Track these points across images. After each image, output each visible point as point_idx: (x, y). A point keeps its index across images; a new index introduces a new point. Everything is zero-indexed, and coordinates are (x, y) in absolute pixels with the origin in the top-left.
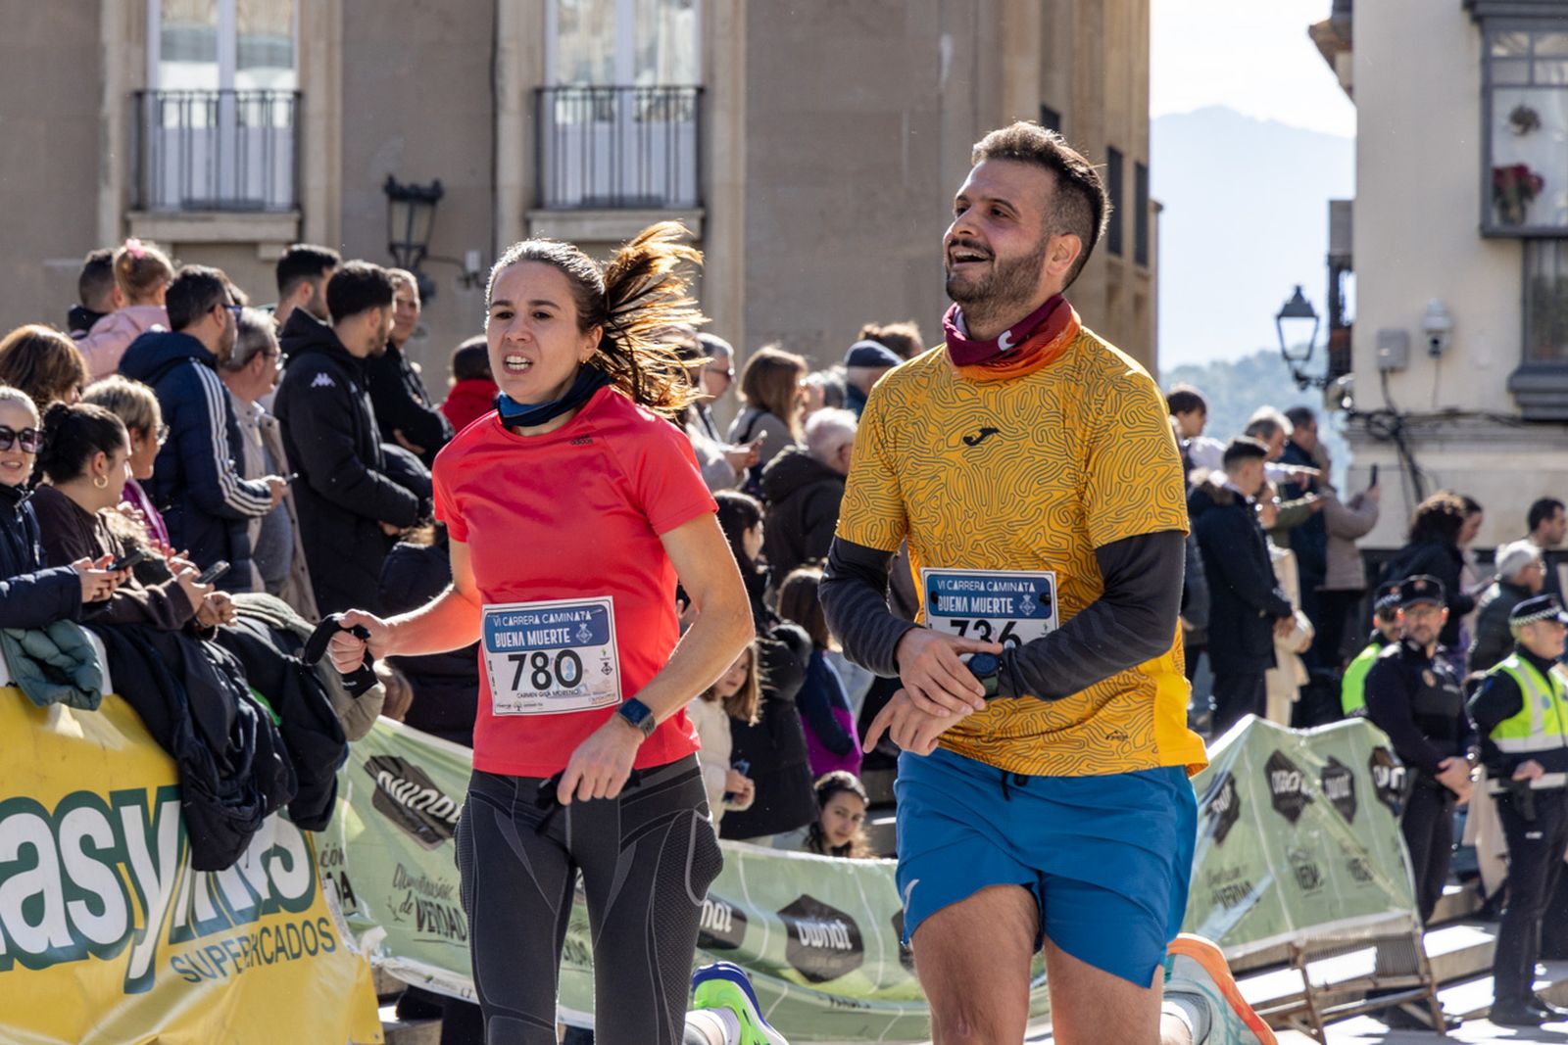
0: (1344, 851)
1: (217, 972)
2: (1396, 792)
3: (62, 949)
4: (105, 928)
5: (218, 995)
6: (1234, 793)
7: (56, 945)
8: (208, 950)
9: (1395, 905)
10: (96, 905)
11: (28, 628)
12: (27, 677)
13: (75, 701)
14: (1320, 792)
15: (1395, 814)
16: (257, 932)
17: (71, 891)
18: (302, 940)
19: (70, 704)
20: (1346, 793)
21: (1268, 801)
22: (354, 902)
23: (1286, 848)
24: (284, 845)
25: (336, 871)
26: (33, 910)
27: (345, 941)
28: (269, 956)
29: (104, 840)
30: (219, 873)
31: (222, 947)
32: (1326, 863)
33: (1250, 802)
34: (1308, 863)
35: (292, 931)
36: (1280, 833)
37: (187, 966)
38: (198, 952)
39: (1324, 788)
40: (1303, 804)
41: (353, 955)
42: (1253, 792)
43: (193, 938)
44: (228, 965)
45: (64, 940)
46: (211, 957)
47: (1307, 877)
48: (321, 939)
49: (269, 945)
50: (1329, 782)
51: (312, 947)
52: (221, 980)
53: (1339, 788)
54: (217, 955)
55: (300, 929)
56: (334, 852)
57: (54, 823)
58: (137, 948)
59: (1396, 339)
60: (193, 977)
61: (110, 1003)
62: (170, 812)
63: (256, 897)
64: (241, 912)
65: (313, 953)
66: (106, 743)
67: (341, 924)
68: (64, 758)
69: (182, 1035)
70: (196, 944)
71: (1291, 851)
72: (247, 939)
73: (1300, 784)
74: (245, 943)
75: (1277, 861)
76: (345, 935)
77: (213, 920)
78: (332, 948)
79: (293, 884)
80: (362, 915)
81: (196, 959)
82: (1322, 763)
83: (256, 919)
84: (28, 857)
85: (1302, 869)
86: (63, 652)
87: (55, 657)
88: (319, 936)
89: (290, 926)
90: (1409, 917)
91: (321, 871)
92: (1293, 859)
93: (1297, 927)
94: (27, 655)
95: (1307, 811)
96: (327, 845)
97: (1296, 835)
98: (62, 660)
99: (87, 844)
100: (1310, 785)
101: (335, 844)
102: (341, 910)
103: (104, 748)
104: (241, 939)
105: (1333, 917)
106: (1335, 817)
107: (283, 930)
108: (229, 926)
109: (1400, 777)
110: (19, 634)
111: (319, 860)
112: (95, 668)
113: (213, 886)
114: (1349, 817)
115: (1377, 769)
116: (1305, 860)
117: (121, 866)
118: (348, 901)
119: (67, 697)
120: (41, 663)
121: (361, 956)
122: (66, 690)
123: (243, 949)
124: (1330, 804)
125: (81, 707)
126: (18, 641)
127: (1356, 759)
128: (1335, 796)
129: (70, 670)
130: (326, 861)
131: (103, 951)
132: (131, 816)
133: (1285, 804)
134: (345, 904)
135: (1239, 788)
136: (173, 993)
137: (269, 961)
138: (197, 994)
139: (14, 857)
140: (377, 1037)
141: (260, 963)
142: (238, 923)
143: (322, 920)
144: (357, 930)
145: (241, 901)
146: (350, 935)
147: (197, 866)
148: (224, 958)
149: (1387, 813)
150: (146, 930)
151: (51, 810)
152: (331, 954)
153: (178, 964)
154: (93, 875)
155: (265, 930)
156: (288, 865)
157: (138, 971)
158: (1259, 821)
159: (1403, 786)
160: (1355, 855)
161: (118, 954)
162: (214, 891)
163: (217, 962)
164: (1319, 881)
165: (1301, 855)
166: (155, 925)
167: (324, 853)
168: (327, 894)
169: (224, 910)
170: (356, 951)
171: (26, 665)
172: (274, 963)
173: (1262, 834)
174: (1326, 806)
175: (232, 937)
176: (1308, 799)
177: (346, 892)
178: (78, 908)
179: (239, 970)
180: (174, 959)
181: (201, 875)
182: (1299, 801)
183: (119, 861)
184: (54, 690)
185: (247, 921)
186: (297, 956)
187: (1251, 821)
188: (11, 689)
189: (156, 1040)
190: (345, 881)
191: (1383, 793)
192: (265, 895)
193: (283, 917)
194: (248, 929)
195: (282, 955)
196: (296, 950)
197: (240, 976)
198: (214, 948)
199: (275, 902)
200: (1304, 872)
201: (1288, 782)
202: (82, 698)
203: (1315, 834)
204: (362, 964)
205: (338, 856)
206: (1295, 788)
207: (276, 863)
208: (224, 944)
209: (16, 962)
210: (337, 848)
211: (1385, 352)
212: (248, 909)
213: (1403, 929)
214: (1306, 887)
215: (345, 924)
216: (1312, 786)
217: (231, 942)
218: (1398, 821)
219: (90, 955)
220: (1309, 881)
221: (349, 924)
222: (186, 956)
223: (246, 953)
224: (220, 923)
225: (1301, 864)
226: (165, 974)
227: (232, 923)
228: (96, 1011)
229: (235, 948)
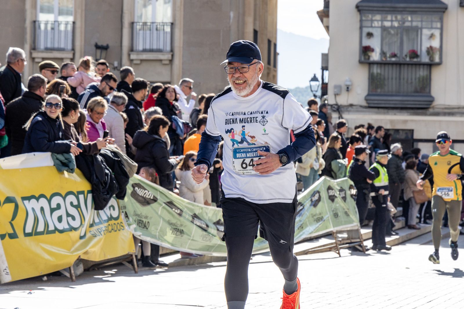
0: (344, 209)
1: (100, 235)
2: (355, 195)
3: (67, 229)
4: (75, 224)
5: (100, 240)
6: (319, 195)
7: (65, 227)
8: (98, 229)
9: (355, 222)
10: (74, 218)
11: (58, 153)
12: (57, 164)
13: (68, 171)
14: (339, 195)
15: (355, 200)
16: (108, 225)
17: (68, 215)
18: (117, 227)
19: (67, 171)
20: (344, 195)
21: (328, 197)
22: (128, 218)
23: (331, 208)
24: (113, 205)
25: (124, 211)
26: (60, 219)
27: (126, 227)
28: (110, 231)
29: (75, 203)
30: (100, 211)
31: (101, 229)
32: (340, 212)
33: (323, 198)
34: (336, 212)
35: (115, 225)
36: (330, 205)
37: (93, 233)
38: (96, 230)
39: (340, 194)
40: (335, 198)
41: (128, 231)
42: (324, 195)
43: (94, 226)
44: (102, 233)
45: (67, 227)
46: (98, 231)
47: (336, 215)
48: (121, 227)
49: (110, 228)
50: (341, 193)
51: (119, 229)
52: (101, 237)
53: (343, 194)
54: (100, 230)
55: (116, 224)
56: (124, 206)
57: (64, 198)
58: (83, 229)
59: (338, 87)
60: (94, 236)
61: (77, 241)
62: (90, 196)
63: (108, 217)
64: (105, 221)
65: (119, 230)
66: (76, 180)
67: (125, 224)
68: (66, 183)
69: (93, 250)
70: (95, 228)
71: (333, 209)
72: (106, 227)
73: (335, 193)
74: (106, 228)
75: (330, 212)
76: (126, 226)
77: (98, 223)
78: (123, 229)
79: (115, 214)
80: (130, 221)
81: (95, 231)
82: (339, 188)
83: (108, 222)
84: (59, 207)
85: (335, 213)
86: (66, 159)
87: (64, 160)
88: (121, 226)
89: (115, 224)
90: (357, 225)
91: (121, 211)
92: (333, 211)
93: (334, 227)
94: (57, 159)
95: (336, 200)
96: (122, 205)
97: (334, 205)
98: (66, 161)
99: (72, 204)
100: (337, 193)
101: (124, 205)
102: (125, 220)
103: (75, 181)
104: (105, 227)
105: (342, 225)
106: (342, 201)
107: (113, 225)
108: (102, 224)
109: (356, 192)
110: (56, 155)
111: (120, 208)
112: (73, 164)
113: (98, 214)
114: (345, 201)
115: (351, 190)
116: (336, 211)
117: (79, 209)
118: (127, 218)
119: (66, 170)
120: (61, 161)
121: (130, 232)
122: (67, 168)
123: (106, 229)
124: (341, 198)
125: (70, 172)
126: (56, 156)
127: (346, 187)
128: (342, 196)
129: (67, 163)
130: (122, 208)
131: (75, 229)
132: (81, 197)
133: (331, 198)
134: (126, 219)
135: (321, 194)
136: (90, 239)
137: (110, 232)
138: (95, 240)
139: (55, 206)
140: (134, 250)
141: (108, 232)
142: (104, 223)
143: (121, 223)
144: (129, 225)
145: (105, 218)
146: (128, 226)
147: (96, 209)
148: (101, 231)
149: (353, 200)
150: (84, 225)
151: (63, 195)
152: (124, 231)
153: (91, 233)
154: (73, 211)
155: (109, 225)
156: (114, 209)
157: (82, 234)
158: (325, 202)
159: (357, 194)
160: (346, 210)
161: (78, 230)
162: (98, 215)
163: (100, 232)
164: (339, 216)
165: (335, 210)
166: (86, 223)
167: (122, 207)
168: (122, 216)
169: (101, 220)
170: (129, 230)
171: (57, 162)
172: (111, 233)
173: (326, 205)
174: (340, 198)
175: (103, 226)
176: (336, 197)
177: (127, 216)
178: (70, 219)
179: (105, 234)
180: (90, 231)
181: (96, 211)
182: (334, 197)
183: (79, 208)
184: (64, 168)
185: (106, 223)
186: (116, 231)
187: (324, 202)
188: (54, 167)
189: (87, 251)
190: (126, 213)
191: (352, 196)
192: (110, 217)
193: (113, 222)
194: (106, 224)
195: (113, 231)
196: (116, 230)
197: (105, 236)
198: (99, 229)
199: (111, 218)
200: (336, 214)
201: (332, 193)
202: (70, 170)
203: (338, 205)
204: (131, 233)
205: (125, 207)
206: (333, 194)
207: (112, 208)
208: (101, 228)
209: (57, 232)
210: (125, 205)
211: (336, 90)
212: (106, 220)
213: (356, 228)
214: (336, 218)
215: (127, 224)
216: (337, 194)
217: (103, 228)
218: (355, 202)
219: (73, 230)
220: (336, 216)
221: (128, 224)
222: (93, 231)
223: (106, 230)
224: (100, 223)
225: (334, 212)
226: (88, 235)
227: (103, 223)
228: (74, 243)
229: (104, 229)
